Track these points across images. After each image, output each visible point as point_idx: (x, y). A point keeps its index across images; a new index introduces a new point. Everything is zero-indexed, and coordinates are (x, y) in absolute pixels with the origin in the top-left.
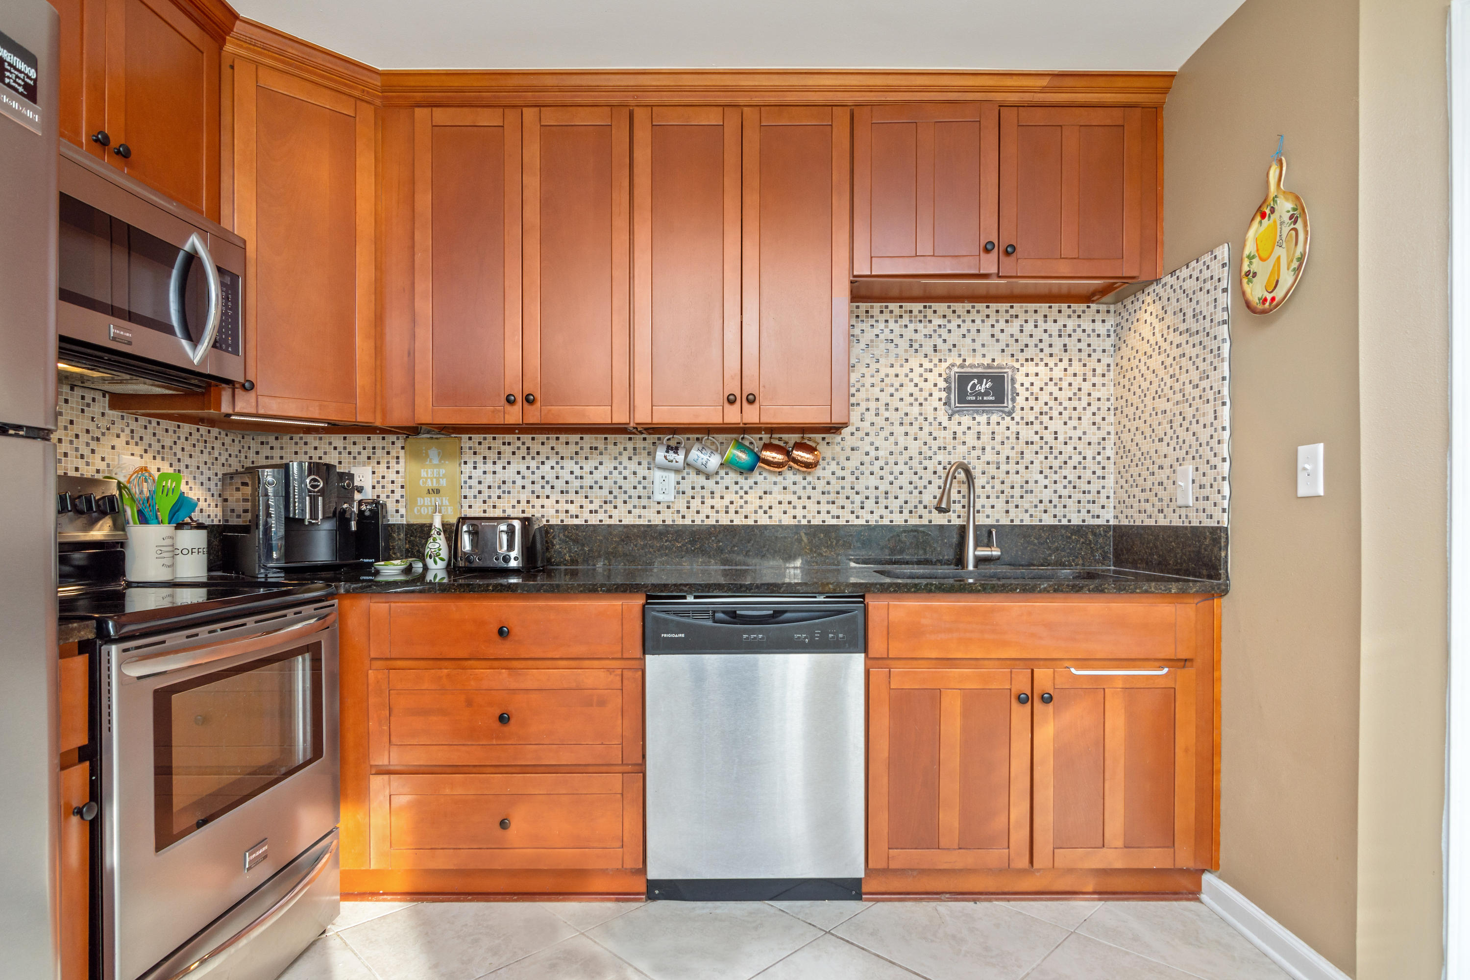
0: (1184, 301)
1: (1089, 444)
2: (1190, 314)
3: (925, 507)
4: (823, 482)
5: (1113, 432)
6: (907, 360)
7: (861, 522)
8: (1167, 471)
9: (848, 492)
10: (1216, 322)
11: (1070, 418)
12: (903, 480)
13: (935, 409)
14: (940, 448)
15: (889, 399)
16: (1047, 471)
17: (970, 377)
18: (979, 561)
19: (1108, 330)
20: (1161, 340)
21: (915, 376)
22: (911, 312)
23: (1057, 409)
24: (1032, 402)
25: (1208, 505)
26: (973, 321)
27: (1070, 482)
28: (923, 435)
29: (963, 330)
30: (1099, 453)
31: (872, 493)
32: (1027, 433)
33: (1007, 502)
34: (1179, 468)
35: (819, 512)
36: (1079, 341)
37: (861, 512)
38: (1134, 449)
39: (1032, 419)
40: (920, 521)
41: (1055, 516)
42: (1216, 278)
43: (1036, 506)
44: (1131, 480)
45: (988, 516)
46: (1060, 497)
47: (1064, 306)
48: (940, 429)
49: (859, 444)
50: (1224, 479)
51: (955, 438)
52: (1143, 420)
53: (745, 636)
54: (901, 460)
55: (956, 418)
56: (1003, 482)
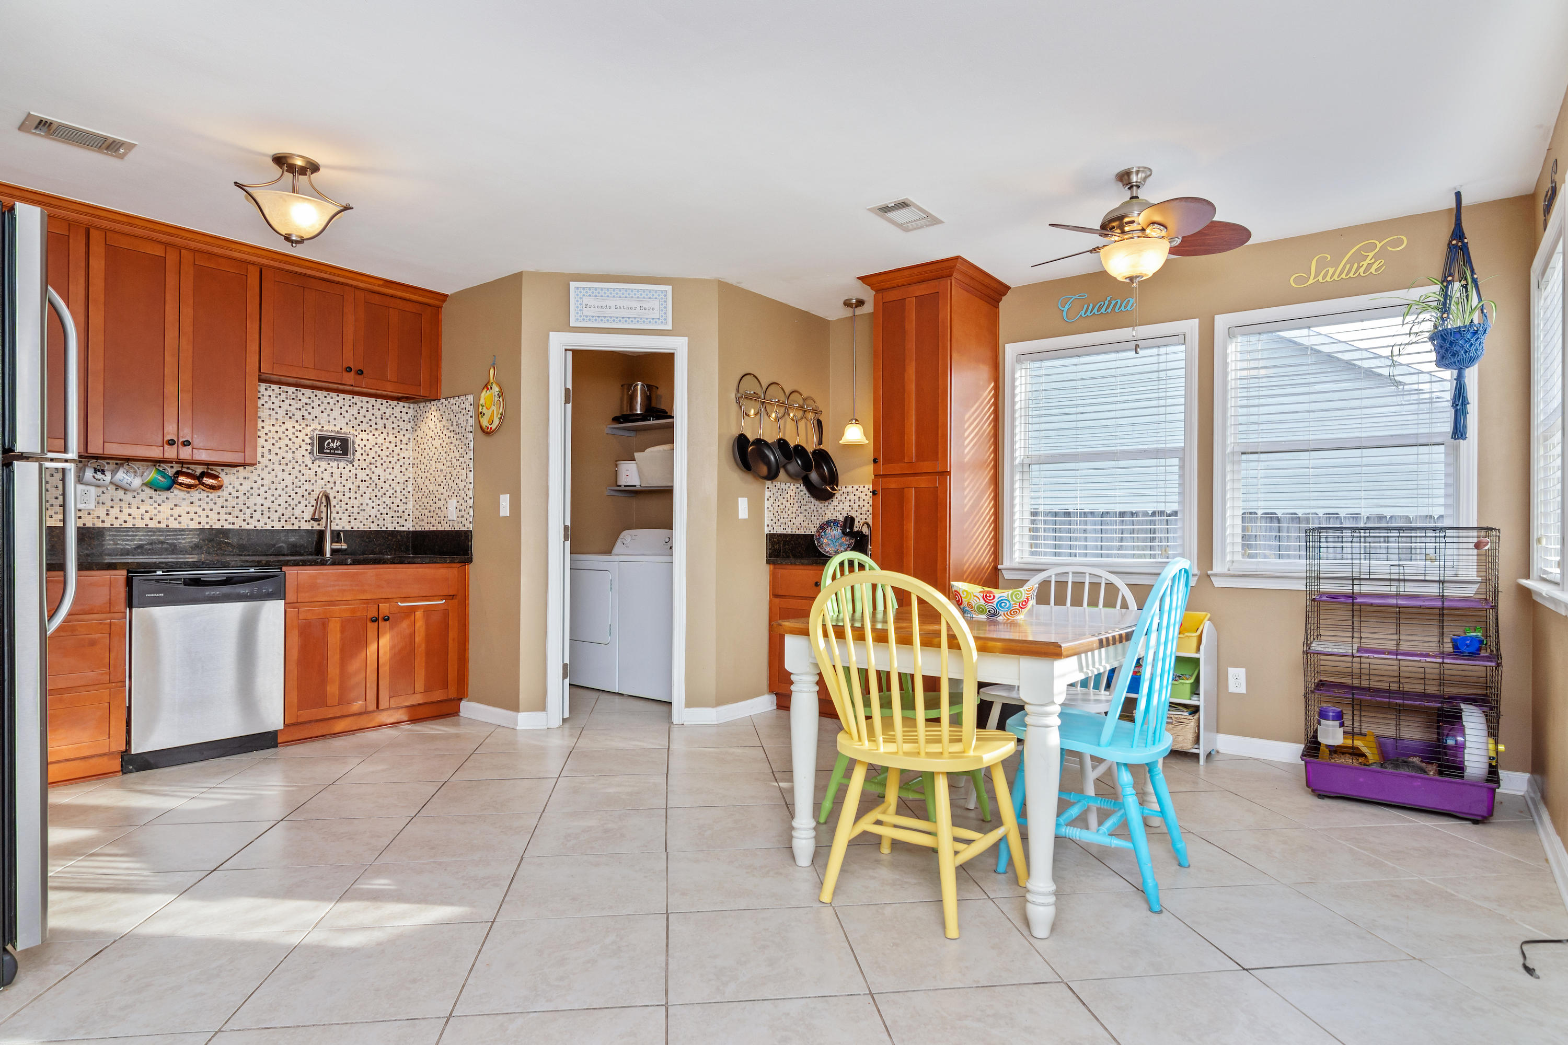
0: (452, 415)
1: (399, 483)
2: (455, 423)
3: (296, 518)
4: (222, 500)
5: (412, 478)
6: (284, 423)
7: (251, 527)
8: (443, 502)
9: (241, 506)
10: (467, 431)
11: (387, 468)
12: (281, 501)
13: (303, 456)
14: (306, 481)
15: (271, 447)
16: (374, 498)
17: (327, 438)
18: (334, 551)
19: (409, 419)
20: (440, 432)
21: (289, 433)
22: (287, 392)
23: (379, 462)
24: (365, 456)
25: (463, 520)
26: (329, 403)
27: (387, 505)
28: (295, 472)
29: (322, 408)
30: (404, 489)
31: (259, 508)
32: (362, 475)
33: (350, 516)
34: (449, 501)
35: (219, 520)
36: (393, 422)
37: (250, 521)
38: (424, 488)
39: (365, 466)
40: (292, 527)
41: (378, 525)
42: (467, 409)
43: (367, 519)
44: (422, 505)
45: (337, 525)
46: (381, 514)
47: (384, 401)
48: (306, 469)
49: (250, 475)
50: (470, 507)
51: (316, 475)
52: (429, 473)
53: (207, 593)
54: (280, 487)
55: (317, 462)
56: (347, 504)
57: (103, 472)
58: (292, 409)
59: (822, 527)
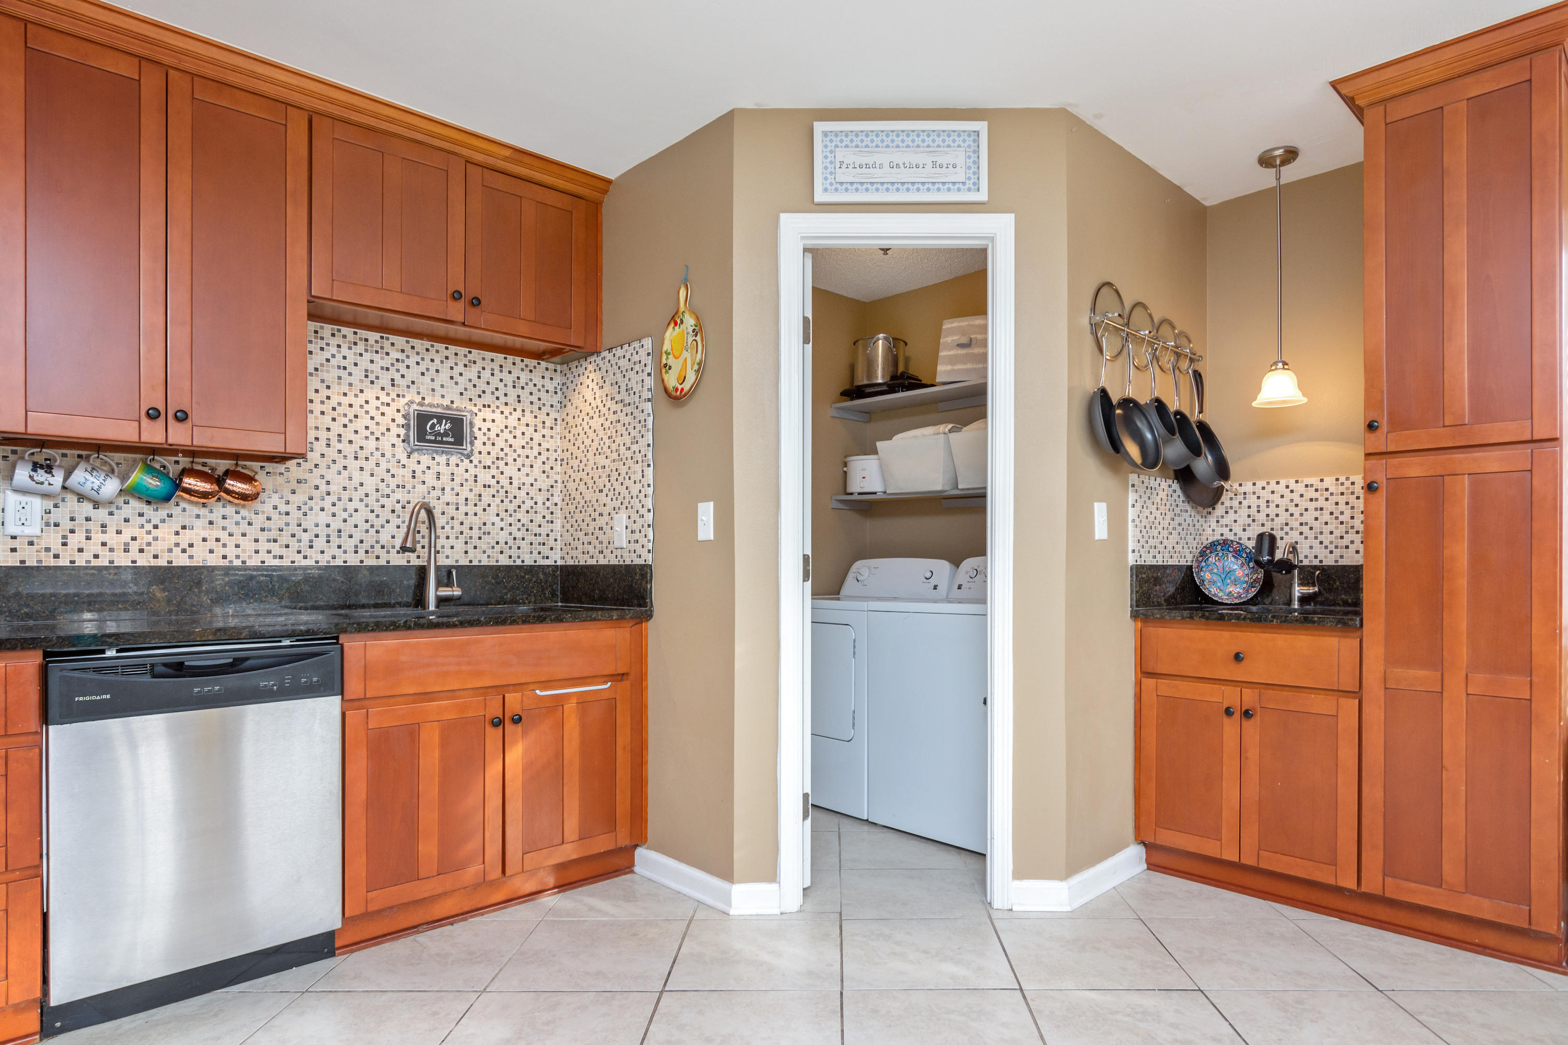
0: (619, 375)
1: (540, 490)
2: (623, 388)
3: (383, 547)
4: (261, 518)
5: (560, 481)
6: (362, 391)
7: (310, 562)
8: (606, 518)
9: (293, 528)
10: (643, 398)
11: (523, 465)
12: (358, 518)
13: (393, 445)
14: (398, 486)
15: (342, 430)
16: (503, 514)
17: (430, 416)
18: (441, 601)
19: (556, 388)
20: (600, 405)
21: (371, 408)
22: (366, 340)
23: (511, 456)
24: (489, 447)
25: (638, 547)
26: (432, 360)
27: (523, 525)
28: (381, 472)
29: (422, 368)
30: (548, 500)
31: (323, 531)
32: (485, 477)
33: (466, 543)
34: (615, 516)
35: (257, 552)
36: (531, 394)
37: (309, 552)
38: (578, 497)
39: (489, 463)
40: (377, 562)
41: (510, 557)
42: (643, 363)
43: (493, 547)
44: (576, 525)
45: (447, 557)
46: (515, 539)
47: (518, 359)
48: (398, 467)
49: (307, 476)
50: (649, 526)
51: (414, 477)
52: (585, 472)
53: (196, 690)
54: (356, 496)
55: (415, 456)
56: (462, 523)
57: (49, 469)
58: (375, 368)
59: (1203, 554)
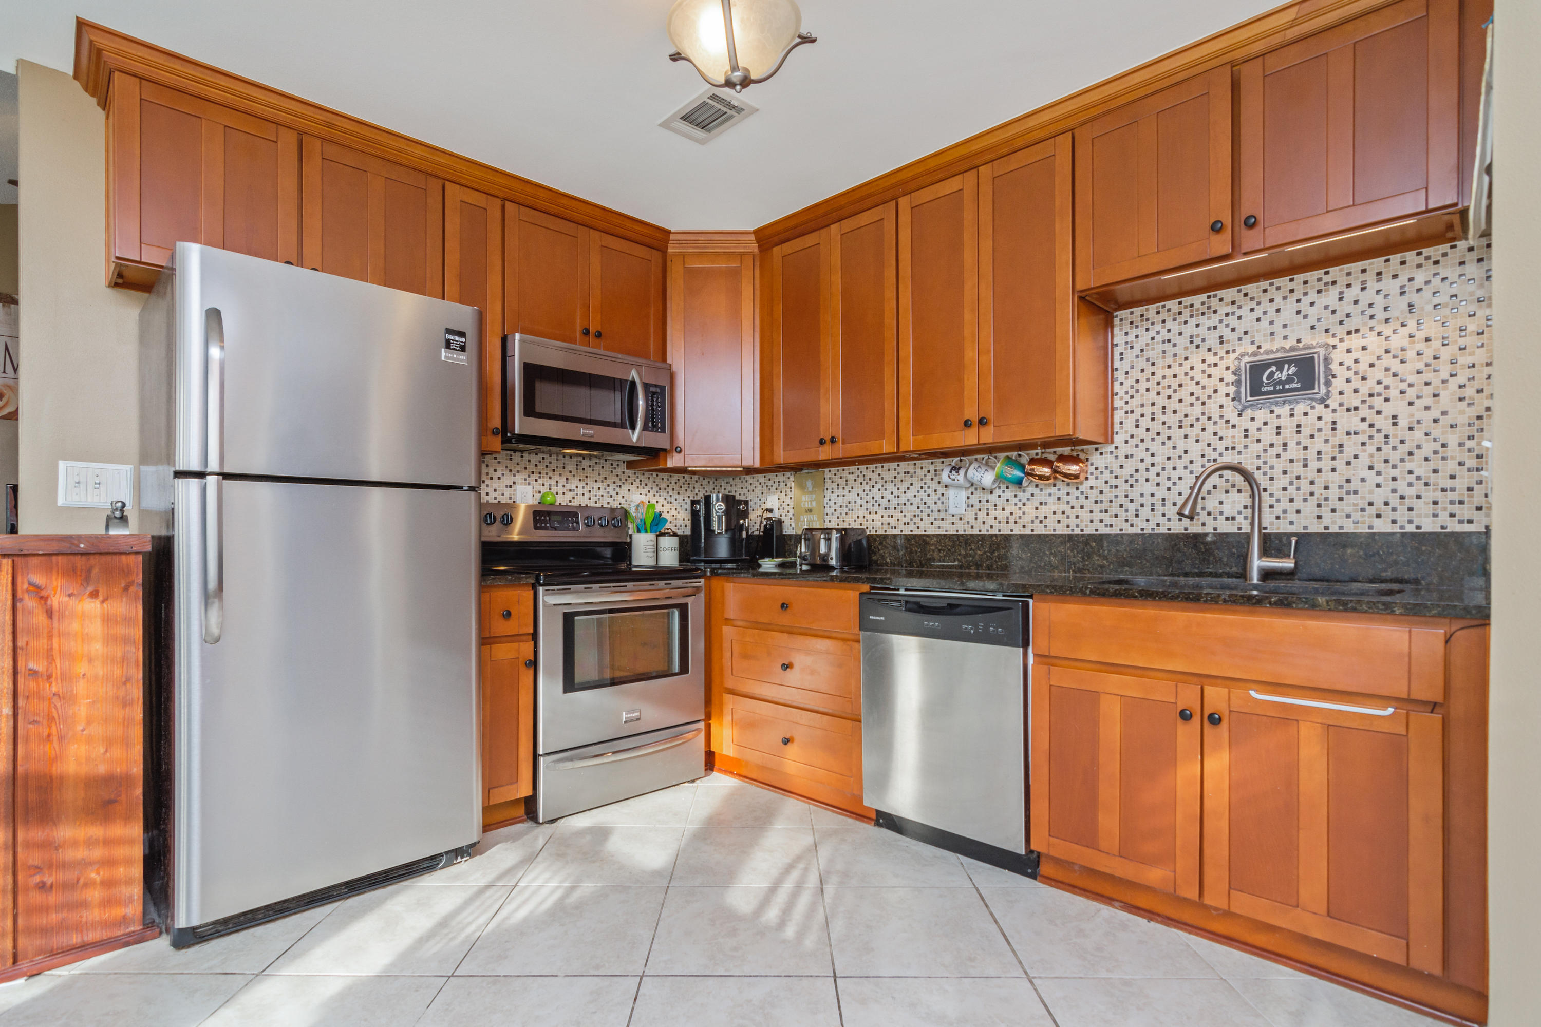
1: (1454, 426)
4: (1095, 492)
6: (1187, 358)
7: (1136, 530)
9: (1121, 499)
11: (1420, 396)
13: (1222, 406)
14: (1227, 449)
15: (1166, 402)
16: (1380, 466)
17: (1267, 365)
18: (1267, 575)
21: (1196, 373)
22: (1192, 305)
23: (1397, 387)
24: (1356, 383)
26: (1272, 300)
27: (1419, 478)
28: (1207, 436)
29: (1258, 313)
31: (1147, 501)
32: (1347, 422)
33: (1319, 506)
35: (1092, 521)
36: (1436, 293)
39: (1357, 403)
40: (1202, 529)
41: (1393, 522)
43: (1364, 510)
45: (1291, 523)
46: (1403, 497)
47: (1410, 256)
48: (1227, 428)
49: (1134, 451)
51: (1246, 436)
54: (1180, 464)
55: (1249, 413)
56: (1312, 483)
57: (958, 470)
58: (1202, 331)
